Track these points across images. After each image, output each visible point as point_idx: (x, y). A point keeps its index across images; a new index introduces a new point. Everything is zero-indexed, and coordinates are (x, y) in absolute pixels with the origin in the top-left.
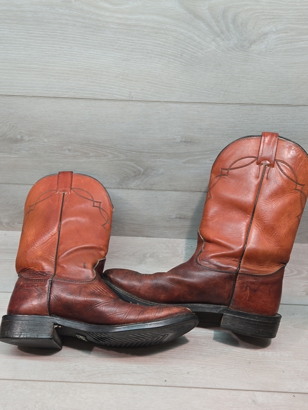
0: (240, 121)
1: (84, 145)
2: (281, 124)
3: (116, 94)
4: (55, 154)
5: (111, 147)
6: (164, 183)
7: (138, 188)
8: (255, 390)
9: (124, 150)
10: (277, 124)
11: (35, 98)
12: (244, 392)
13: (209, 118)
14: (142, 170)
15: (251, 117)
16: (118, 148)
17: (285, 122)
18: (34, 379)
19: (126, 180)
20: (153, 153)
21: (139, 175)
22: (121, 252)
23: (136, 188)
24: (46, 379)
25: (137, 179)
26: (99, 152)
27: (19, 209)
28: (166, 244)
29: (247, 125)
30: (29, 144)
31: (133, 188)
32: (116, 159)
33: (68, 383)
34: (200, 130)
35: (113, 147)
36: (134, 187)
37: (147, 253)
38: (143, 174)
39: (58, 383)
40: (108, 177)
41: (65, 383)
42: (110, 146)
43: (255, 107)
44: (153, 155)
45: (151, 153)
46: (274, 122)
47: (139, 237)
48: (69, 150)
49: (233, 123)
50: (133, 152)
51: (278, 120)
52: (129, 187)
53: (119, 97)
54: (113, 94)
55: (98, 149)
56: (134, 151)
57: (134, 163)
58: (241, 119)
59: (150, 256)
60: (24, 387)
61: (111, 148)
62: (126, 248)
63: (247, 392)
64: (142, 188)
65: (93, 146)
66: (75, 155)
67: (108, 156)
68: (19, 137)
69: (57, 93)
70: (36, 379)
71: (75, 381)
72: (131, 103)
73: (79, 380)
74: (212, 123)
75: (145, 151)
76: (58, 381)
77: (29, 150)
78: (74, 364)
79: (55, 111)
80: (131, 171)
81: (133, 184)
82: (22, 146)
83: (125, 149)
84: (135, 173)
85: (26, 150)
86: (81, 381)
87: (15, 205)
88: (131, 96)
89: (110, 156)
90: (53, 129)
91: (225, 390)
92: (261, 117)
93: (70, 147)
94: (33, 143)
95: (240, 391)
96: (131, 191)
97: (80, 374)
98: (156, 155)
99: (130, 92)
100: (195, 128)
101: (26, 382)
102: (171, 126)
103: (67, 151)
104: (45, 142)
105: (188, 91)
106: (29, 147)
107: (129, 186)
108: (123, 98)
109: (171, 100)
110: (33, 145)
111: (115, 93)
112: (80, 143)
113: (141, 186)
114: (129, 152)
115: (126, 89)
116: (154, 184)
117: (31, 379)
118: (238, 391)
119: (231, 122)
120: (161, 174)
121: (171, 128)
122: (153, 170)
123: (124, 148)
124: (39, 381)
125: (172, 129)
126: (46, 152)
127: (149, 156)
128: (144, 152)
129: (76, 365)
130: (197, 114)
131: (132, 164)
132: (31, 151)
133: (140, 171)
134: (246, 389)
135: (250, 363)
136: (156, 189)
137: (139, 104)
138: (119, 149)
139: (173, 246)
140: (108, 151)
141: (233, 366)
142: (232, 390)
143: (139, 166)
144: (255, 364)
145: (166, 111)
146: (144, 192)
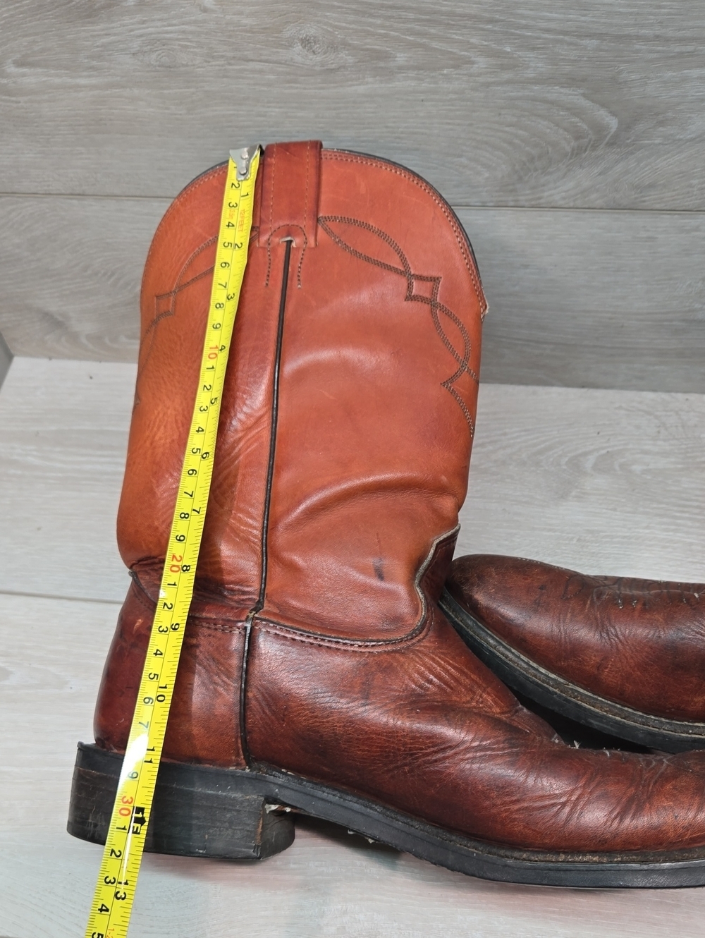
1: (371, 16)
4: (251, 65)
5: (491, 21)
6: (695, 182)
7: (579, 203)
9: (548, 30)
14: (613, 123)
16: (523, 22)
19: (536, 170)
20: (681, 40)
21: (594, 148)
22: (490, 448)
23: (571, 205)
25: (581, 167)
26: (435, 45)
27: (129, 288)
28: (657, 417)
30: (144, 22)
31: (561, 203)
32: (507, 76)
35: (497, 21)
36: (564, 198)
37: (585, 454)
38: (611, 144)
40: (463, 160)
42: (487, 15)
44: (677, 48)
45: (667, 40)
47: (552, 385)
48: (306, 42)
50: (586, 42)
52: (542, 201)
55: (433, 31)
56: (590, 36)
57: (584, 95)
59: (596, 467)
61: (489, 26)
62: (505, 434)
64: (599, 203)
65: (411, 16)
66: (333, 66)
67: (473, 63)
75: (643, 32)
77: (145, 49)
80: (561, 131)
81: (561, 188)
82: (115, 35)
83: (552, 25)
84: (577, 138)
85: (133, 51)
87: (113, 274)
89: (482, 62)
93: (311, 30)
94: (157, 17)
96: (548, 216)
98: (690, 48)
103: (298, 48)
104: (205, 10)
106: (141, 36)
107: (546, 194)
110: (159, 24)
113: (593, 196)
114: (567, 38)
116: (651, 186)
120: (692, 140)
122: (661, 123)
123: (550, 20)
126: (213, 57)
127: (655, 55)
128: (639, 38)
131: (572, 96)
132: (154, 56)
133: (599, 129)
136: (658, 206)
138: (526, 27)
139: (683, 427)
140: (473, 40)
143: (603, 105)
146: (604, 220)
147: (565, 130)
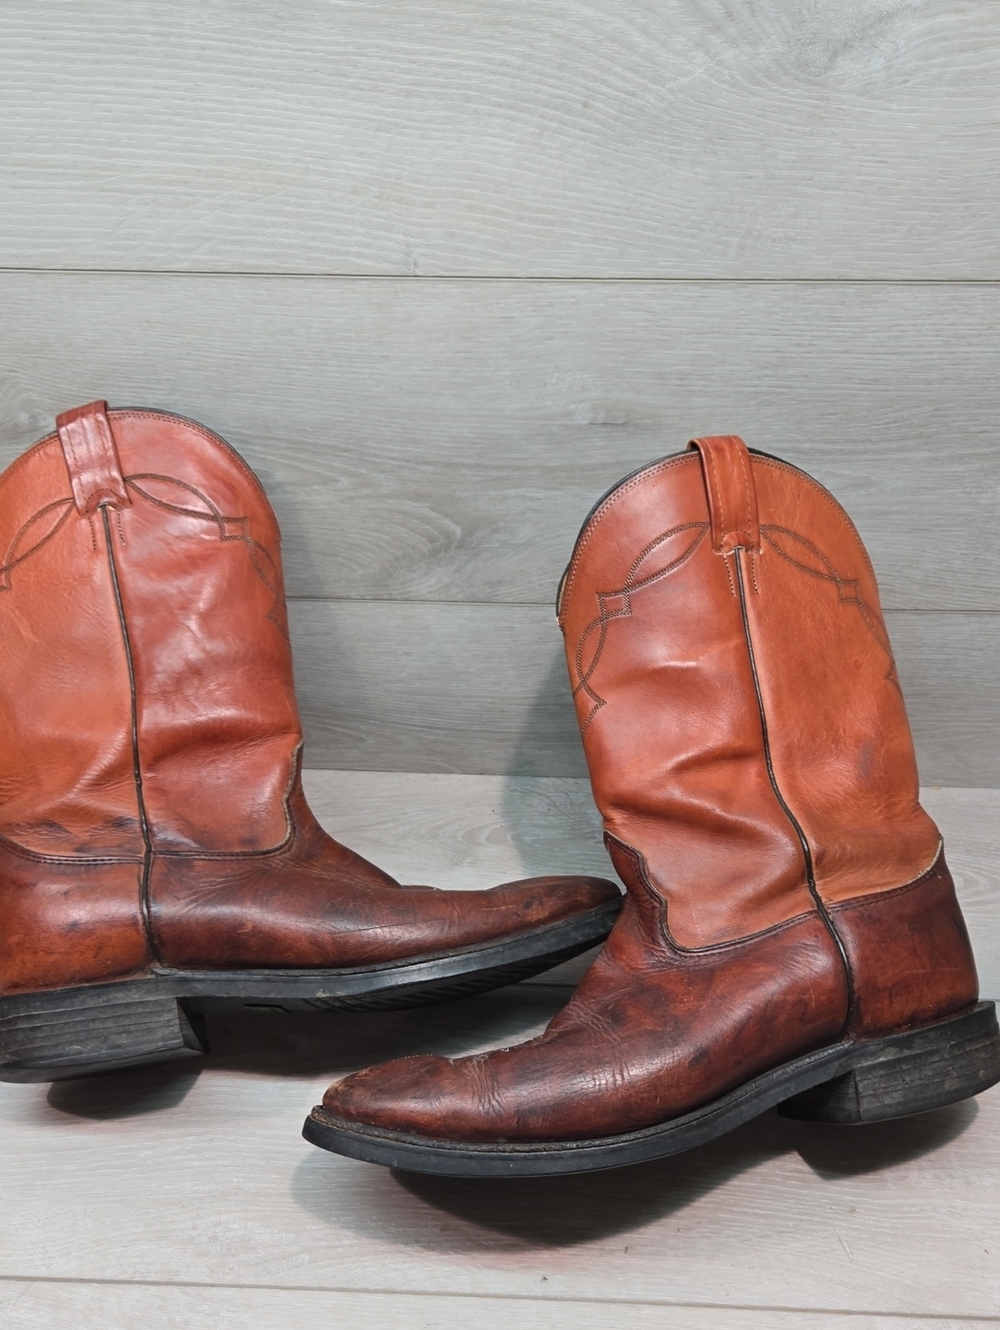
0: (800, 345)
1: (251, 444)
2: (948, 353)
3: (358, 255)
5: (347, 450)
6: (534, 579)
7: (443, 597)
8: (876, 1309)
9: (393, 459)
10: (932, 353)
11: (74, 277)
12: (836, 1318)
13: (689, 334)
14: (458, 531)
15: (838, 326)
16: (372, 451)
17: (959, 346)
18: (66, 1276)
19: (402, 568)
20: (496, 468)
21: (447, 550)
22: (391, 825)
23: (437, 598)
24: (108, 1275)
25: (439, 566)
26: (305, 467)
28: (548, 797)
29: (827, 358)
31: (428, 596)
32: (366, 491)
33: (188, 1289)
34: (659, 381)
35: (352, 450)
36: (430, 593)
37: (481, 828)
38: (460, 547)
39: (152, 1289)
40: (340, 559)
41: (175, 1289)
42: (343, 446)
43: (852, 289)
44: (495, 474)
45: (485, 467)
46: (922, 346)
47: (452, 773)
49: (776, 352)
50: (423, 468)
51: (937, 336)
52: (412, 595)
53: (367, 265)
54: (347, 252)
55: (302, 456)
56: (428, 463)
57: (430, 508)
58: (801, 336)
59: (488, 840)
60: (26, 1305)
61: (346, 454)
62: (405, 813)
63: (846, 1317)
64: (460, 597)
65: (284, 445)
67: (337, 481)
68: (24, 418)
69: (151, 254)
70: (73, 1275)
71: (212, 1282)
72: (411, 285)
73: (228, 1279)
74: (697, 352)
75: (466, 461)
76: (151, 1280)
78: (213, 1219)
79: (148, 322)
80: (417, 536)
81: (426, 583)
83: (396, 455)
84: (432, 541)
86: (235, 1283)
88: (411, 260)
89: (344, 481)
90: (143, 388)
91: (764, 1313)
92: (874, 326)
95: (819, 1315)
96: (420, 608)
97: (234, 1256)
98: (504, 474)
99: (409, 245)
100: (640, 372)
101: (35, 1283)
102: (556, 367)
105: (613, 238)
107: (413, 589)
108: (384, 267)
109: (555, 272)
111: (355, 249)
112: (237, 437)
113: (454, 591)
114: (409, 464)
115: (394, 236)
116: (500, 582)
117: (55, 1274)
118: (810, 1315)
119: (769, 349)
120: (523, 544)
121: (556, 375)
122: (496, 531)
123: (392, 450)
124: (82, 1281)
125: (558, 377)
127: (479, 479)
128: (464, 465)
129: (218, 1224)
130: (646, 321)
131: (421, 508)
133: (448, 535)
134: (841, 1308)
135: (853, 1210)
136: (509, 600)
137: (442, 287)
138: (375, 455)
139: (571, 804)
140: (335, 464)
141: (791, 1224)
142: (791, 1313)
143: (447, 516)
144: (874, 1215)
145: (535, 311)
146: (467, 611)
147: (420, 534)
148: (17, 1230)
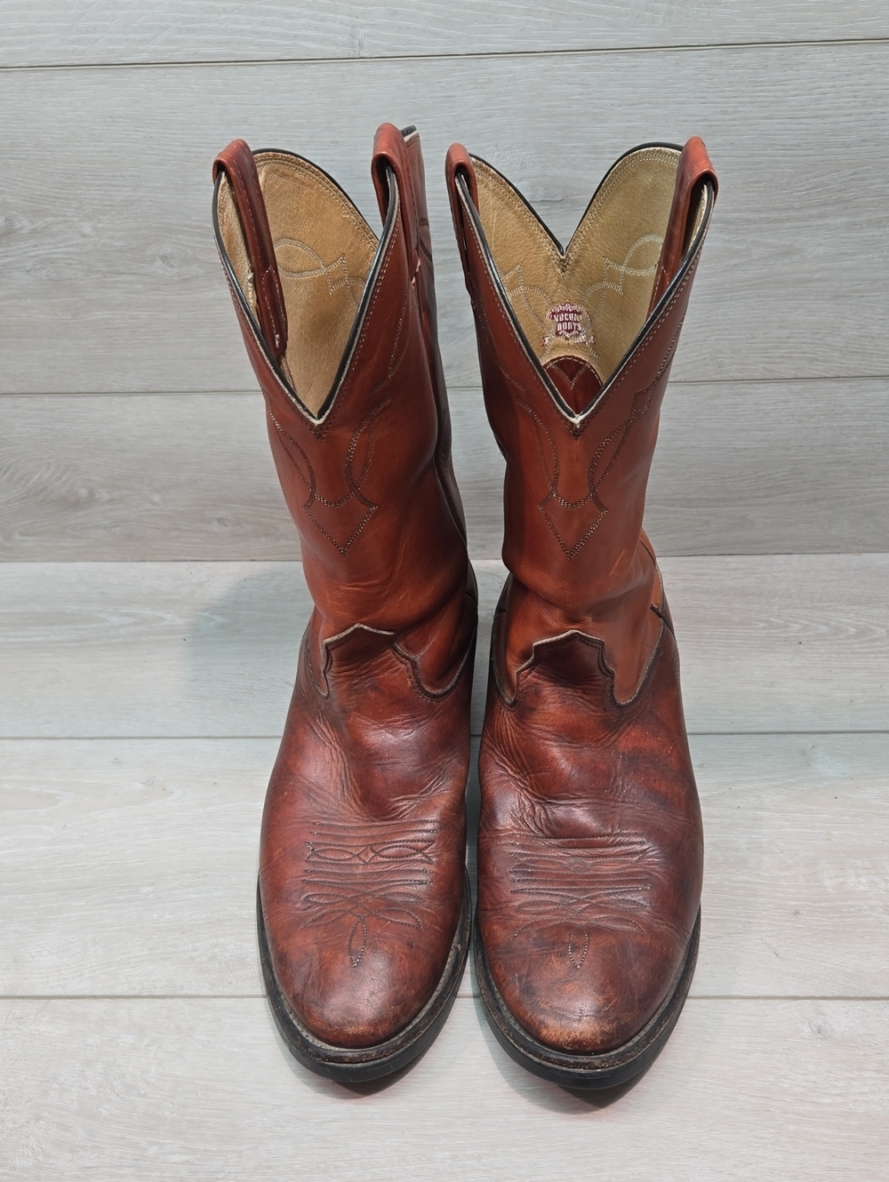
0: (725, 112)
2: (866, 114)
3: (306, 38)
4: (122, 278)
8: (822, 994)
10: (850, 115)
11: (40, 74)
12: (786, 1003)
13: (621, 106)
15: (762, 91)
17: (876, 106)
18: (81, 994)
24: (118, 991)
27: (23, 482)
29: (751, 125)
30: (36, 246)
33: (191, 1001)
34: (593, 156)
39: (159, 1001)
41: (180, 1001)
43: (774, 52)
46: (840, 108)
48: (164, 258)
49: (703, 120)
51: (855, 97)
53: (315, 49)
54: (296, 36)
58: (727, 103)
60: (44, 1019)
63: (794, 1002)
66: (188, 277)
69: (111, 47)
70: (87, 993)
71: (213, 994)
72: (357, 67)
73: (228, 991)
74: (630, 124)
76: (157, 994)
77: (37, 267)
78: (211, 942)
79: (110, 117)
82: (12, 256)
85: (27, 268)
86: (234, 994)
87: (8, 470)
88: (357, 42)
90: (109, 185)
91: (719, 1001)
92: (796, 89)
93: (167, 249)
94: (45, 242)
95: (769, 1001)
97: (232, 972)
99: (353, 26)
100: (575, 147)
101: (52, 1001)
102: (497, 146)
103: (159, 263)
104: (84, 236)
105: (547, 9)
106: (34, 256)
108: (330, 50)
109: (492, 47)
110: (48, 247)
111: (303, 32)
112: (199, 231)
115: (339, 16)
117: (69, 992)
118: (761, 1001)
119: (696, 118)
121: (497, 153)
124: (94, 997)
125: (498, 156)
126: (92, 272)
129: (216, 946)
130: (580, 94)
132: (44, 272)
134: (789, 994)
135: (797, 913)
136: (458, 384)
137: (387, 67)
141: (740, 926)
142: (744, 1001)
144: (817, 916)
145: (475, 88)
148: (33, 957)
